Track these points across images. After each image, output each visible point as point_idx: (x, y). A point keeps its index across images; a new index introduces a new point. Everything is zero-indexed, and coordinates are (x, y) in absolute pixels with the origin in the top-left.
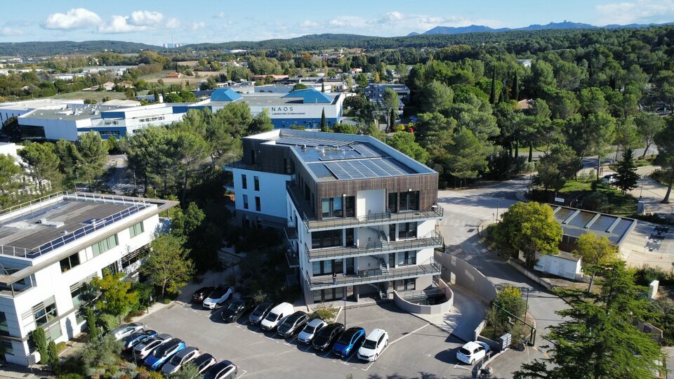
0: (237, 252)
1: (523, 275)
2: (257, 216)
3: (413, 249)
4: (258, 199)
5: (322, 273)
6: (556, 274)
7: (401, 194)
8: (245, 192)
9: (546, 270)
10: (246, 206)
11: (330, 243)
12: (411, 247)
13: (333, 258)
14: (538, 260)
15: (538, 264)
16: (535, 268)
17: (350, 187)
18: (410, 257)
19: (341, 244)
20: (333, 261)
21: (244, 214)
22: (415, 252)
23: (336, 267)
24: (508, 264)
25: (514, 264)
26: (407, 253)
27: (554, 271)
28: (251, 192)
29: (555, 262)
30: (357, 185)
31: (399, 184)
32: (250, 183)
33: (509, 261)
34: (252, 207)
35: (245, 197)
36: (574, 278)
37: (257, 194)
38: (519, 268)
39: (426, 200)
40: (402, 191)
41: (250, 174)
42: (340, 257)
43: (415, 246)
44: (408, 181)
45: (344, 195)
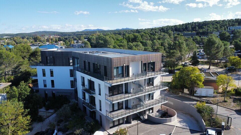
0: (47, 110)
1: (191, 99)
2: (52, 90)
3: (152, 92)
4: (53, 82)
5: (114, 111)
6: (205, 96)
7: (148, 63)
8: (44, 78)
9: (200, 95)
10: (45, 86)
11: (117, 93)
12: (151, 91)
13: (118, 101)
14: (196, 91)
15: (196, 93)
16: (195, 95)
17: (127, 60)
18: (151, 96)
19: (122, 93)
20: (118, 103)
21: (45, 90)
22: (153, 93)
23: (120, 106)
24: (180, 96)
25: (183, 95)
26: (149, 94)
27: (204, 94)
28: (48, 78)
29: (204, 90)
30: (130, 59)
31: (147, 59)
32: (48, 73)
33: (180, 94)
34: (49, 86)
35: (44, 81)
36: (212, 96)
37: (52, 78)
38: (187, 96)
39: (157, 66)
40: (148, 62)
41: (47, 69)
42: (122, 100)
43: (152, 90)
44: (151, 57)
45: (124, 65)
